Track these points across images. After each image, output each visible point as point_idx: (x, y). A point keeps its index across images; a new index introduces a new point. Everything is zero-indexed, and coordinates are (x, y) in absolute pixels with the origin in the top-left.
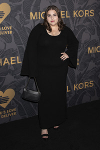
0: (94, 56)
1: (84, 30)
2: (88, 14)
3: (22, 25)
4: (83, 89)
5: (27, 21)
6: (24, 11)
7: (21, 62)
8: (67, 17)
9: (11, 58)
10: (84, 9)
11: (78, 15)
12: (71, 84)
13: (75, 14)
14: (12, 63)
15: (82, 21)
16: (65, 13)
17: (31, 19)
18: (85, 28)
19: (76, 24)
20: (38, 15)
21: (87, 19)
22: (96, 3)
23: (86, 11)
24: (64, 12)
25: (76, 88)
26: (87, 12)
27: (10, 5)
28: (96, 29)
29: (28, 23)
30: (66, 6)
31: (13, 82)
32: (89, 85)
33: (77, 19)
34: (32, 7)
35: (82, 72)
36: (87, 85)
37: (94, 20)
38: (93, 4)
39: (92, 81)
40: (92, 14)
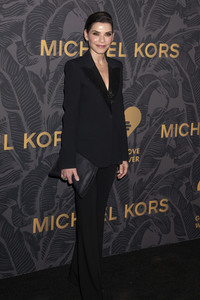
0: (173, 144)
1: (155, 86)
2: (165, 52)
3: (21, 66)
4: (145, 217)
5: (32, 58)
6: (27, 37)
7: (11, 148)
8: (120, 55)
10: (157, 41)
11: (144, 54)
12: (118, 202)
13: (137, 49)
15: (153, 67)
16: (117, 47)
17: (42, 54)
18: (157, 83)
19: (138, 71)
20: (58, 47)
21: (163, 63)
22: (184, 30)
23: (161, 45)
24: (115, 44)
25: (129, 213)
26: (164, 48)
28: (180, 86)
29: (35, 62)
30: (120, 33)
32: (159, 207)
33: (140, 62)
34: (46, 29)
35: (146, 178)
36: (154, 208)
37: (178, 66)
38: (178, 32)
39: (166, 200)
40: (174, 54)
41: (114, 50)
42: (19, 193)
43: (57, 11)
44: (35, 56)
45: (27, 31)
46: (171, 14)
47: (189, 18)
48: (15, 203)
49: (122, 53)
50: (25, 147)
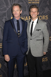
2: (44, 18)
23: (43, 16)
28: (49, 27)
36: (44, 60)
37: (48, 22)
38: (48, 12)
39: (47, 58)
40: (47, 18)
45: (7, 15)
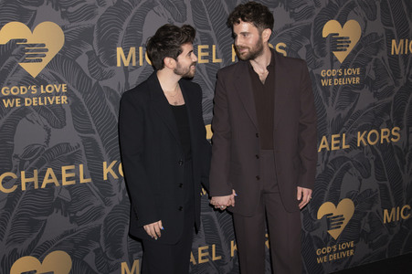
3: (94, 81)
5: (106, 70)
6: (100, 45)
7: (89, 180)
8: (215, 61)
9: (64, 169)
12: (222, 238)
14: (65, 183)
16: (210, 50)
17: (119, 65)
20: (137, 55)
22: (291, 26)
24: (206, 47)
27: (63, 28)
29: (111, 75)
30: (212, 33)
31: (66, 233)
34: (122, 34)
38: (284, 29)
41: (207, 54)
42: (102, 233)
43: (134, 11)
44: (111, 68)
45: (99, 37)
46: (274, 8)
47: (297, 11)
48: (97, 245)
49: (217, 58)
50: (105, 178)
